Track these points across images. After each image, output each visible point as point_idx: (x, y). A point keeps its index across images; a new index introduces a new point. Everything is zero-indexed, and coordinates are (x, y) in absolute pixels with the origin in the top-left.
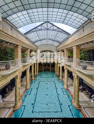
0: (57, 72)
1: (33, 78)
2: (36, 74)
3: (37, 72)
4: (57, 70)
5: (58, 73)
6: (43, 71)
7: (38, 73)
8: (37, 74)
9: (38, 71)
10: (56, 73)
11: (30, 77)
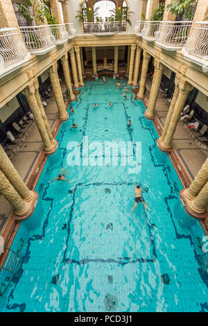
0: (133, 79)
1: (73, 97)
2: (77, 85)
3: (79, 81)
4: (133, 75)
5: (135, 83)
6: (97, 78)
7: (82, 84)
8: (80, 86)
9: (81, 78)
10: (130, 82)
11: (63, 94)
